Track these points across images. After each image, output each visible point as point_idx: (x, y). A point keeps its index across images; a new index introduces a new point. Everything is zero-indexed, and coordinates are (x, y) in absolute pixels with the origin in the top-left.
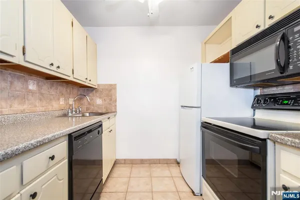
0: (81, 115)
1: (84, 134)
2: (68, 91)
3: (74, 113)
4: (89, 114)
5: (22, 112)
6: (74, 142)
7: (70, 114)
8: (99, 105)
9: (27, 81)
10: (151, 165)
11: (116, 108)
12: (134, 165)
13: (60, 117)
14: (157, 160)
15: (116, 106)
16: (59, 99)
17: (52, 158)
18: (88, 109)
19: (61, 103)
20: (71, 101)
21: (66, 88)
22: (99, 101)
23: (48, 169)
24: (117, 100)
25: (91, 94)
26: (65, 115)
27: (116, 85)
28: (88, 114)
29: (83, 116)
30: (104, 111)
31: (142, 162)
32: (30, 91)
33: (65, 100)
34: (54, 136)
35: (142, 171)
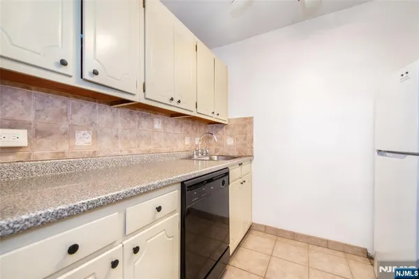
0: (208, 158)
1: (201, 184)
2: (195, 128)
3: (200, 155)
4: (218, 158)
5: (149, 152)
6: (188, 193)
7: (195, 157)
8: (230, 146)
9: (153, 120)
10: (311, 246)
11: (252, 152)
12: (279, 239)
13: (186, 159)
14: (323, 240)
15: (252, 148)
16: (184, 138)
17: (159, 209)
18: (216, 151)
19: (186, 143)
20: (197, 141)
21: (192, 126)
22: (230, 142)
23: (155, 221)
24: (254, 139)
25: (220, 132)
26: (190, 158)
27: (252, 118)
28: (215, 158)
29: (211, 159)
30: (236, 154)
31: (294, 236)
32: (156, 130)
33: (191, 139)
34: (161, 183)
35: (294, 252)
